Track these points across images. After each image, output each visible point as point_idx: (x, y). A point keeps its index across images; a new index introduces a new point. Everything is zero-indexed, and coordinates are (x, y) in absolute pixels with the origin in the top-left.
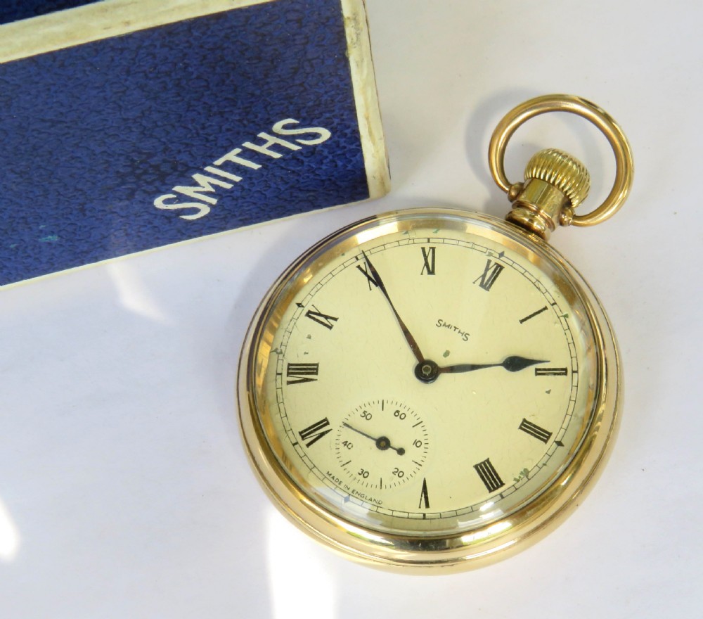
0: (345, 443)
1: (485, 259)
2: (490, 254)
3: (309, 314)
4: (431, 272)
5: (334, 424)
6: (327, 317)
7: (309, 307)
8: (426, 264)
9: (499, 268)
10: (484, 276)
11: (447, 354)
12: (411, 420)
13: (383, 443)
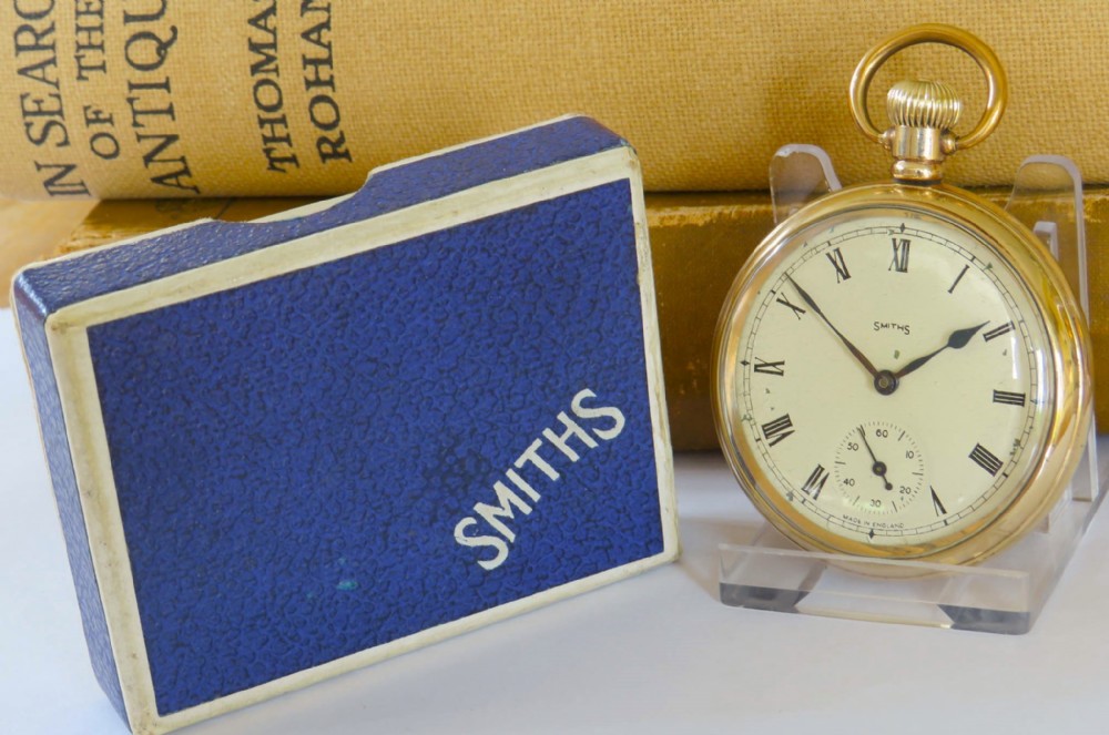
0: (846, 482)
1: (889, 239)
2: (892, 232)
3: (757, 368)
4: (846, 276)
5: (829, 468)
6: (774, 365)
7: (754, 362)
8: (839, 270)
9: (906, 243)
10: (896, 259)
11: (897, 355)
12: (893, 434)
13: (880, 469)
